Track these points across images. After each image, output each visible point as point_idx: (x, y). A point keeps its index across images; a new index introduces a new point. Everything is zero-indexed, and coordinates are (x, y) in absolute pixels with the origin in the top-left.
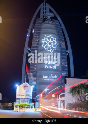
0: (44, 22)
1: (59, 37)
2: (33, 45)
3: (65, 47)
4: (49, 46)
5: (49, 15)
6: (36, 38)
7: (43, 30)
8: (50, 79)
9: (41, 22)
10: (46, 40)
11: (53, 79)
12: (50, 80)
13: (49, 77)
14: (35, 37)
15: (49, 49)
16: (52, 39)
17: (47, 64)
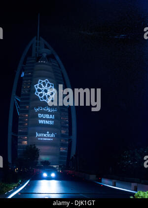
0: (37, 61)
2: (23, 92)
5: (45, 52)
6: (27, 83)
7: (36, 73)
8: (45, 137)
9: (33, 61)
11: (50, 138)
12: (45, 139)
13: (45, 135)
14: (25, 81)
17: (42, 119)
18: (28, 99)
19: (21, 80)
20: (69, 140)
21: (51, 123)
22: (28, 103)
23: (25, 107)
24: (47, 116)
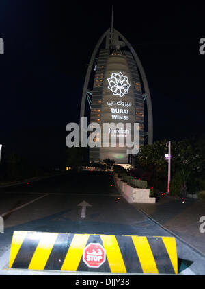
0: (111, 54)
1: (133, 76)
2: (95, 86)
3: (140, 89)
4: (118, 88)
5: (119, 44)
6: (99, 77)
7: (109, 66)
9: (106, 54)
10: (114, 80)
14: (98, 75)
15: (118, 92)
16: (122, 78)
17: (115, 114)
18: (101, 93)
19: (93, 73)
20: (145, 137)
21: (125, 118)
22: (100, 98)
23: (97, 102)
24: (121, 111)
